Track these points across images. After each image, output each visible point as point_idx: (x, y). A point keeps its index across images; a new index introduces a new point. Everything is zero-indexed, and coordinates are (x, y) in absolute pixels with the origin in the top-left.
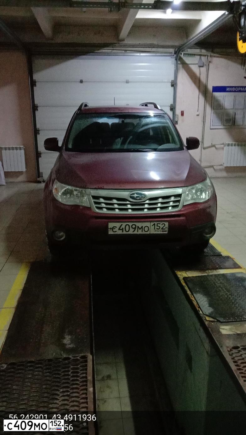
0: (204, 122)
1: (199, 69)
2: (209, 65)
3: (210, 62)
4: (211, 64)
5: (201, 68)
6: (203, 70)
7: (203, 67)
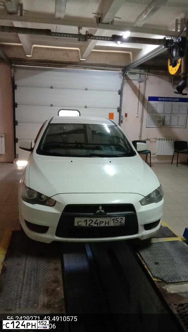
0: (142, 122)
1: (139, 84)
2: (146, 81)
3: (147, 79)
4: (147, 81)
5: (141, 83)
6: (142, 84)
7: (141, 82)
